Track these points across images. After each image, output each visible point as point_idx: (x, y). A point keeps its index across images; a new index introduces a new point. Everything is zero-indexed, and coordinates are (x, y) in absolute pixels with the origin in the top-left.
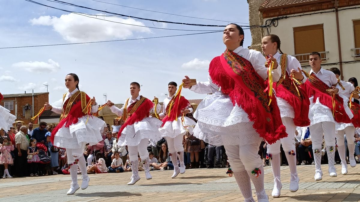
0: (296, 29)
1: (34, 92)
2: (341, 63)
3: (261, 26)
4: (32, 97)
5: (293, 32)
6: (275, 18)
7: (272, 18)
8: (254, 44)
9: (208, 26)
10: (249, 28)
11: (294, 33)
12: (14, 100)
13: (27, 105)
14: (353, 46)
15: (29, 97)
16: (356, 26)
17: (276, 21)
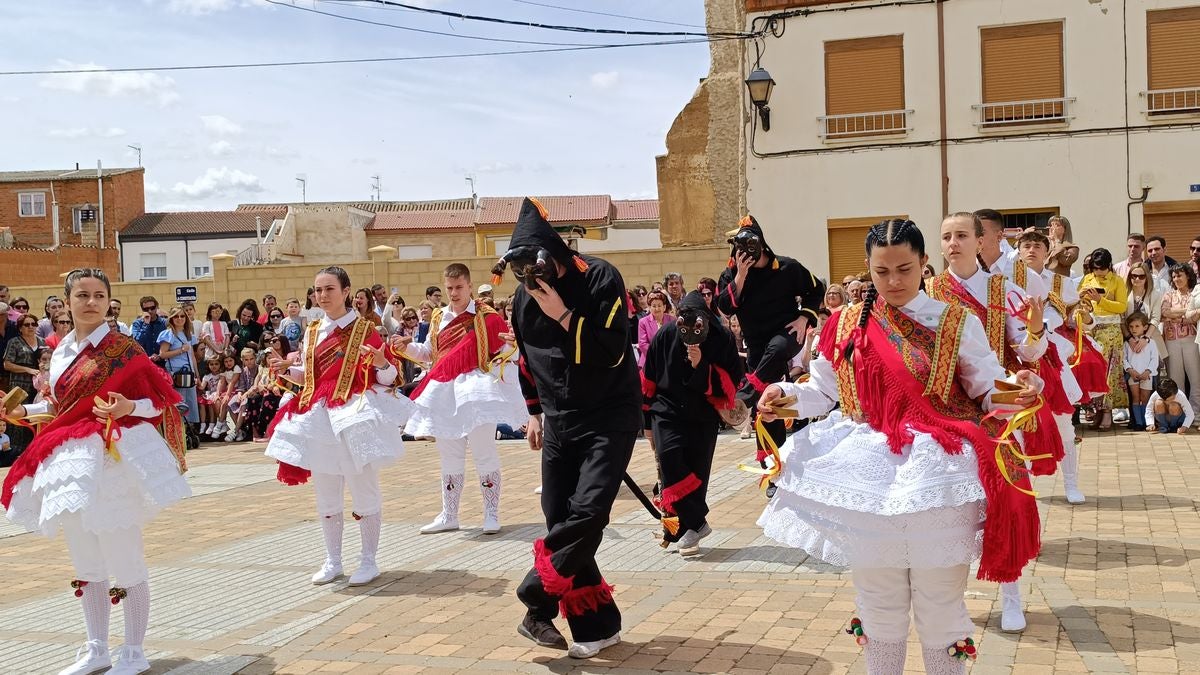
0: (831, 47)
1: (104, 167)
2: (944, 141)
3: (741, 34)
4: (96, 180)
5: (822, 52)
6: (776, 12)
7: (769, 14)
8: (717, 73)
9: (598, 31)
10: (706, 37)
11: (826, 55)
12: (46, 190)
13: (86, 207)
14: (977, 99)
15: (88, 180)
16: (987, 43)
17: (781, 22)
